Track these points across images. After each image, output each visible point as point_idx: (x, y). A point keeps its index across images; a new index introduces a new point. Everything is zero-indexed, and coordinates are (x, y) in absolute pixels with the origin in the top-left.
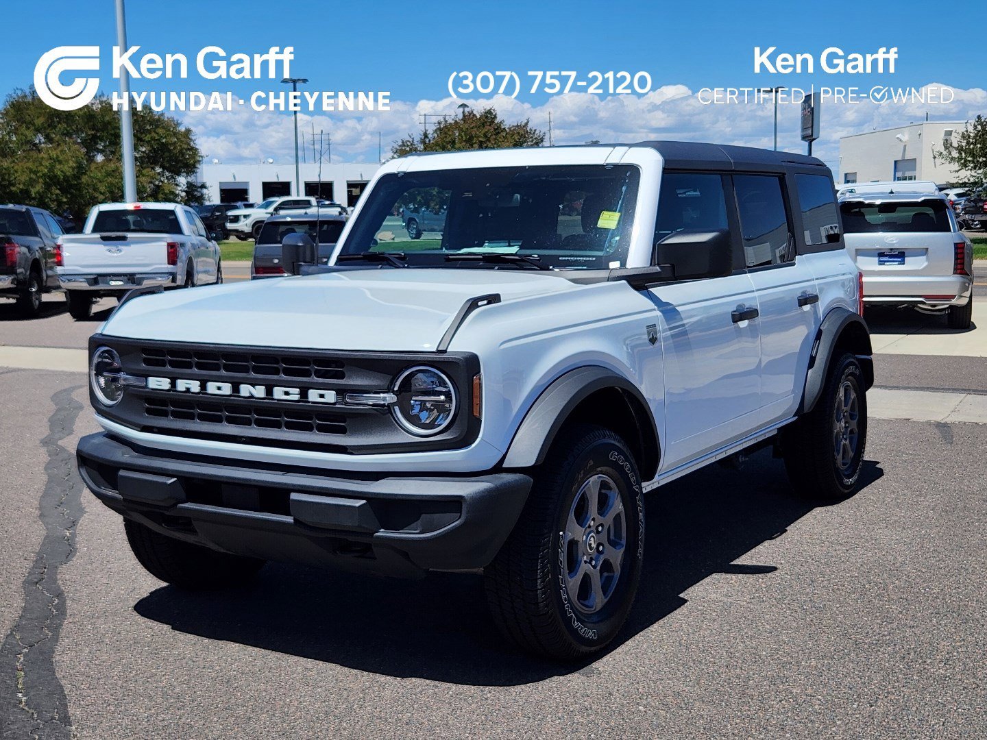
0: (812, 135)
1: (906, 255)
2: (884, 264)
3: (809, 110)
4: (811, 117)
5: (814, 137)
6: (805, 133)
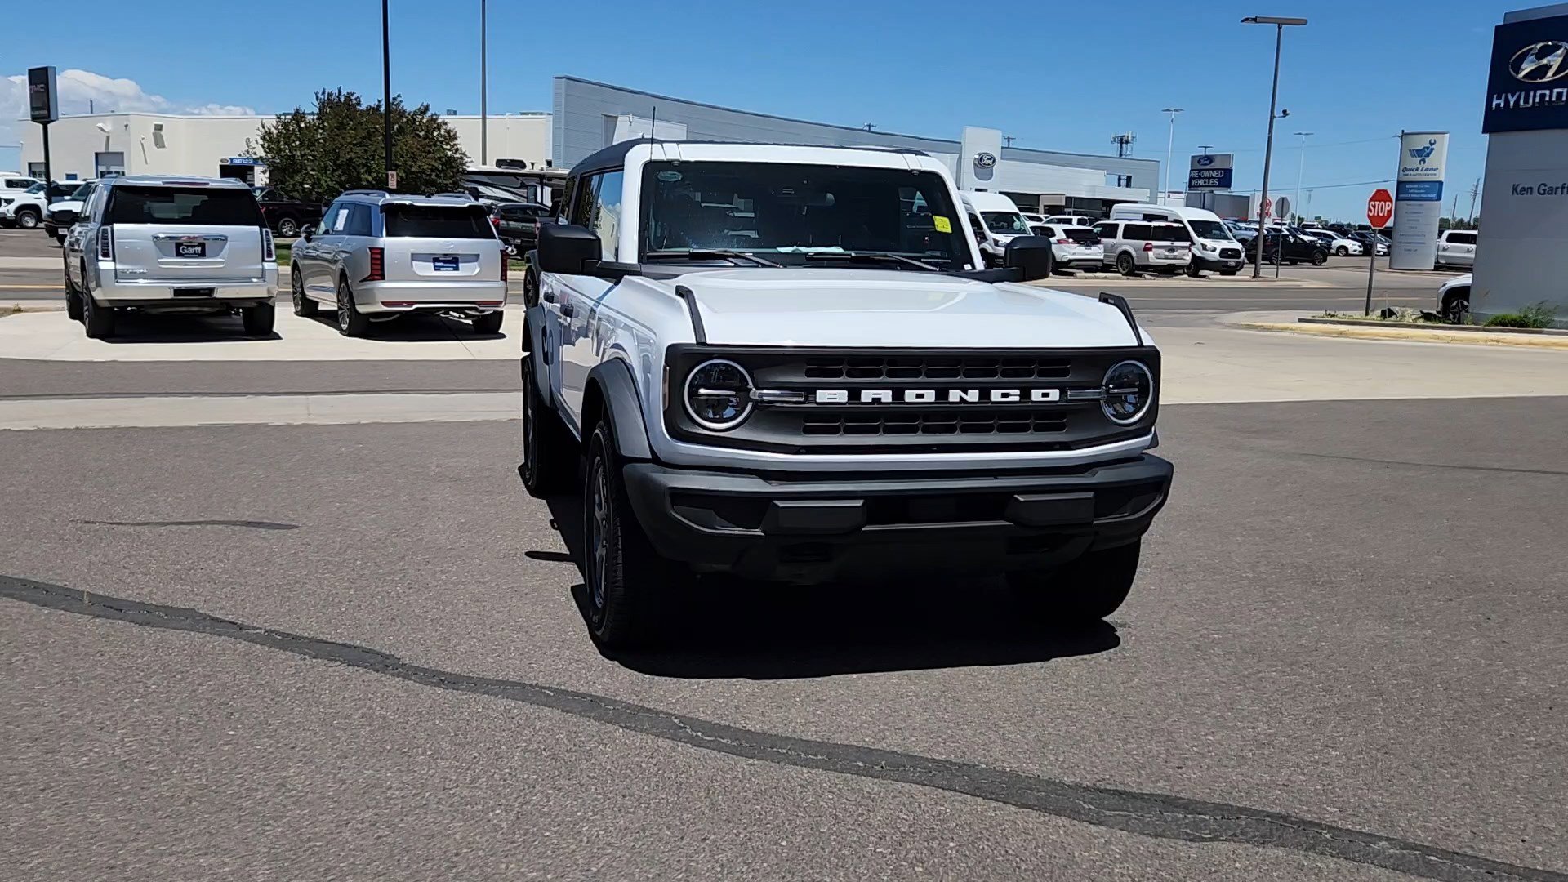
0: (49, 116)
1: (460, 260)
2: (439, 270)
3: (43, 85)
4: (45, 94)
5: (52, 118)
6: (37, 112)
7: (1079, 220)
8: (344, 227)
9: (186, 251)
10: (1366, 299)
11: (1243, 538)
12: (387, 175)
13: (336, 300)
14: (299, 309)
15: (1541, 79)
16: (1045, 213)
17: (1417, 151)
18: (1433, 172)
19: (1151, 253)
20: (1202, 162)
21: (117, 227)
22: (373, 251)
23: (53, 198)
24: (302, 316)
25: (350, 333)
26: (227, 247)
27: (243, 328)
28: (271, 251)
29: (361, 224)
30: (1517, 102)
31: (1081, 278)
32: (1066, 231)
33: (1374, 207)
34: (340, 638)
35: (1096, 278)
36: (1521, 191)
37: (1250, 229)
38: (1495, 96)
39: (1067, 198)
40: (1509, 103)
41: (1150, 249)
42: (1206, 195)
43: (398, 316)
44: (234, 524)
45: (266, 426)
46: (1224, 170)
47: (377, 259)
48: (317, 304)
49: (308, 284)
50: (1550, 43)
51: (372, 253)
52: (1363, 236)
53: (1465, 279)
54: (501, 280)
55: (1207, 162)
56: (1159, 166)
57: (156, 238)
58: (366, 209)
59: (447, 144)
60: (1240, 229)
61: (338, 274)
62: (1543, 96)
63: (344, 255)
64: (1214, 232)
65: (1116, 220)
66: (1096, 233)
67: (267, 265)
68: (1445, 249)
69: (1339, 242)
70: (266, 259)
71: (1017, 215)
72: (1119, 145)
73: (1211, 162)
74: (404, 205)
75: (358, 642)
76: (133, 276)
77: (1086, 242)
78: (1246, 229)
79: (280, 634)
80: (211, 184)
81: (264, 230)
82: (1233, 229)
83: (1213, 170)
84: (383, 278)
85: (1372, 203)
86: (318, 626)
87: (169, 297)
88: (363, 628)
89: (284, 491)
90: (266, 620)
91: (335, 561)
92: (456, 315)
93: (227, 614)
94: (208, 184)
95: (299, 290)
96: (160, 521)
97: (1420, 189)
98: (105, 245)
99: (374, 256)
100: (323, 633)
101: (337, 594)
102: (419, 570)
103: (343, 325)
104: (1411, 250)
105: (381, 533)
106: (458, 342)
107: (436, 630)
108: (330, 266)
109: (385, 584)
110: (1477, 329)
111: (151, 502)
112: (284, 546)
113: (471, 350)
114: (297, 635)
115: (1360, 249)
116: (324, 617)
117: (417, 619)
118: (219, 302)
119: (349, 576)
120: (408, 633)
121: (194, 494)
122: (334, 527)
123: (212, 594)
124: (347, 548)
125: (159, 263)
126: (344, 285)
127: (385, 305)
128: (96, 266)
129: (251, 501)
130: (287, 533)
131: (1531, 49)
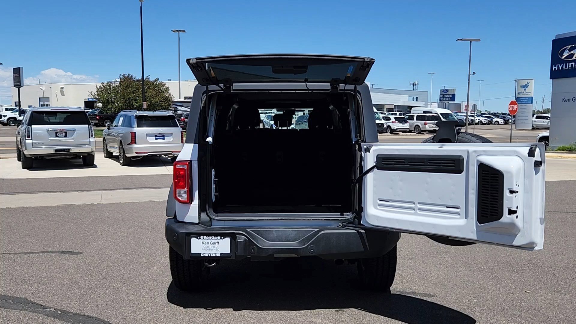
0: (20, 85)
1: (165, 135)
2: (157, 140)
3: (18, 74)
4: (19, 77)
5: (21, 86)
6: (16, 84)
7: (399, 114)
8: (121, 124)
9: (60, 135)
10: (510, 141)
11: (479, 249)
12: (143, 103)
13: (118, 152)
14: (105, 155)
15: (571, 59)
16: (387, 111)
17: (523, 86)
18: (529, 94)
19: (427, 126)
20: (444, 92)
21: (33, 126)
22: (132, 133)
23: (21, 115)
24: (107, 158)
25: (124, 164)
26: (76, 132)
27: (82, 163)
28: (92, 134)
29: (128, 123)
30: (562, 67)
31: (401, 135)
32: (395, 118)
33: (511, 107)
34: (87, 312)
35: (407, 135)
36: (566, 100)
38: (554, 65)
39: (395, 106)
40: (559, 68)
41: (426, 124)
42: (446, 104)
43: (142, 157)
44: (56, 252)
45: (83, 205)
46: (452, 94)
47: (134, 136)
48: (112, 153)
49: (109, 146)
50: (574, 46)
51: (131, 134)
52: (504, 117)
53: (547, 133)
54: (181, 143)
55: (446, 92)
56: (428, 93)
57: (48, 130)
58: (130, 117)
59: (165, 92)
60: (459, 116)
61: (119, 142)
62: (572, 65)
63: (121, 135)
64: (450, 117)
65: (413, 114)
66: (406, 119)
67: (91, 140)
68: (535, 122)
69: (495, 119)
70: (91, 137)
71: (376, 112)
72: (413, 86)
73: (447, 92)
74: (144, 115)
75: (95, 314)
76: (39, 145)
77: (402, 122)
78: (461, 116)
79: (61, 311)
80: (69, 109)
81: (90, 126)
82: (456, 116)
83: (448, 95)
84: (135, 143)
85: (510, 106)
86: (79, 306)
87: (53, 153)
88: (98, 307)
89: (82, 235)
90: (57, 303)
91: (95, 271)
92: (165, 156)
93: (40, 300)
94: (68, 109)
95: (106, 148)
96: (26, 252)
97: (525, 100)
98: (28, 134)
99: (132, 135)
100: (80, 310)
101: (91, 288)
102: (130, 274)
103: (121, 162)
104: (523, 122)
105: (117, 255)
106: (165, 167)
107: (131, 307)
108: (117, 138)
109: (113, 282)
110: (553, 152)
111: (25, 243)
112: (74, 263)
113: (169, 170)
114: (69, 311)
115: (503, 122)
116: (83, 301)
117: (123, 301)
118: (72, 154)
119: (99, 278)
120: (118, 309)
121: (44, 238)
122: (98, 253)
123: (36, 290)
124: (101, 263)
125: (49, 140)
126: (121, 146)
127: (136, 154)
128: (25, 141)
129: (67, 241)
130: (78, 256)
131: (567, 48)
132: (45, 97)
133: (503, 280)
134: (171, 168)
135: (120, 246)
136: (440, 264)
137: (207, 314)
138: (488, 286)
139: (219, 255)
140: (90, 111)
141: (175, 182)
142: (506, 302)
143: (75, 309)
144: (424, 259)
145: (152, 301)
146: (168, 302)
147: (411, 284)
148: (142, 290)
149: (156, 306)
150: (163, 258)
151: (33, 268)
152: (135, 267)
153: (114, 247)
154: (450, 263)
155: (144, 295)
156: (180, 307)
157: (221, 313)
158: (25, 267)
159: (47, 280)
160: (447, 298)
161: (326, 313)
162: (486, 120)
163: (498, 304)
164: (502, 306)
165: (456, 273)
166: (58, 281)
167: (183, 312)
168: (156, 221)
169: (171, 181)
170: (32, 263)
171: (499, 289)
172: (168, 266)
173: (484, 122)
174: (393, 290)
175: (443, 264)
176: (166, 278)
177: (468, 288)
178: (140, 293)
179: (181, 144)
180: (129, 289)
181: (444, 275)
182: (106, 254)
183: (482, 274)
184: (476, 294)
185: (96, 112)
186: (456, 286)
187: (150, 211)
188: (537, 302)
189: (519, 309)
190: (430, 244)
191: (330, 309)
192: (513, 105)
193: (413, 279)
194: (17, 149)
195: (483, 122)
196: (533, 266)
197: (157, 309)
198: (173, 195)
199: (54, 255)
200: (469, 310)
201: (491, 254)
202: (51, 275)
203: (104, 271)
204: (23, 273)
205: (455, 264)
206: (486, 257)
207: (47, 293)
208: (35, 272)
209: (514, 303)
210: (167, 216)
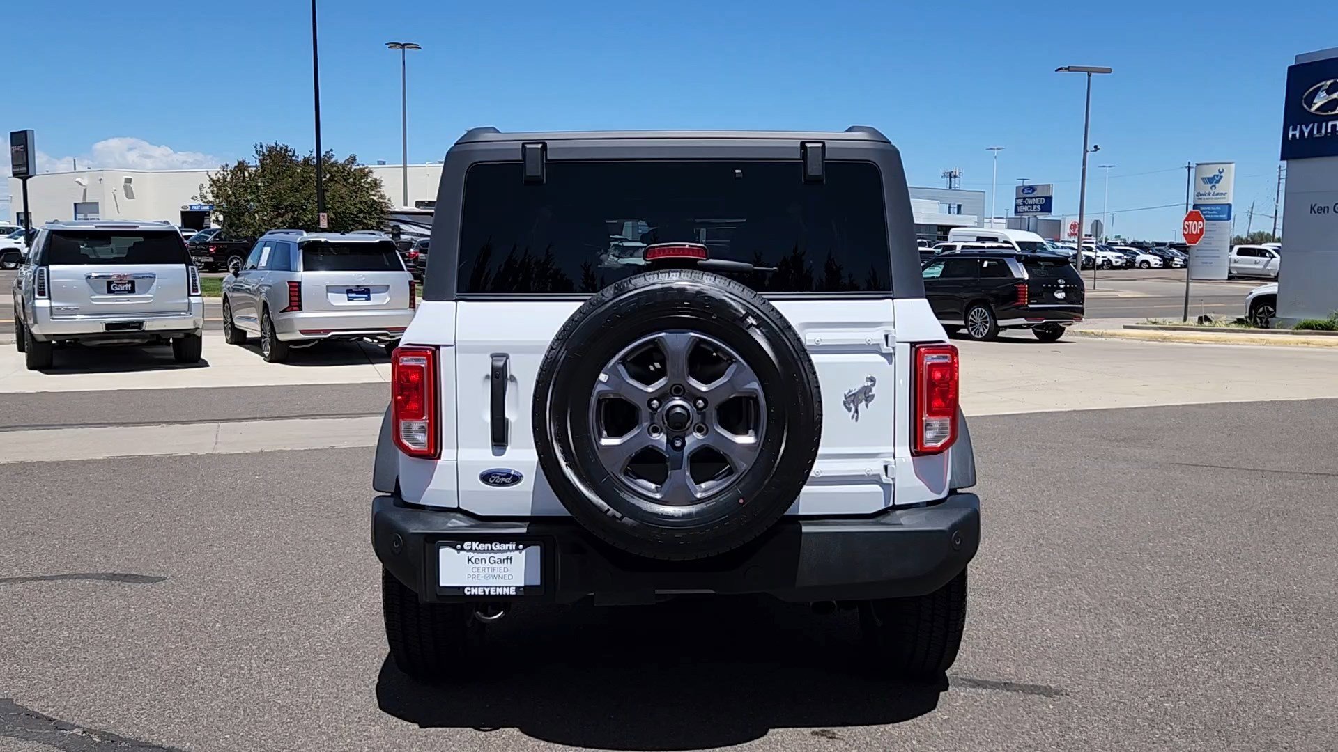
0: (28, 173)
1: (371, 291)
2: (352, 300)
3: (22, 146)
4: (25, 154)
5: (30, 174)
6: (17, 170)
8: (267, 264)
9: (117, 289)
10: (1184, 306)
12: (319, 216)
13: (260, 330)
14: (229, 337)
15: (1332, 111)
17: (1208, 178)
18: (1223, 196)
20: (1026, 191)
21: (52, 268)
22: (291, 284)
23: (29, 241)
24: (231, 343)
25: (271, 360)
26: (155, 282)
27: (173, 357)
28: (196, 286)
29: (282, 261)
30: (1311, 132)
33: (1188, 226)
34: (168, 739)
36: (1318, 210)
37: (1066, 248)
38: (1291, 128)
40: (1304, 133)
42: (1031, 219)
43: (317, 342)
44: (98, 577)
45: (170, 457)
46: (1044, 197)
47: (295, 291)
48: (245, 333)
49: (236, 315)
51: (290, 287)
52: (1161, 251)
53: (1271, 288)
54: (410, 308)
55: (1030, 191)
56: (984, 196)
57: (89, 277)
58: (287, 245)
59: (372, 190)
60: (1058, 248)
61: (261, 305)
62: (1334, 127)
63: (266, 288)
67: (193, 300)
68: (1235, 262)
69: (1141, 257)
70: (192, 294)
72: (949, 179)
73: (1033, 191)
74: (320, 242)
76: (69, 312)
78: (1062, 248)
80: (140, 227)
81: (190, 267)
82: (1053, 248)
83: (1035, 198)
84: (300, 308)
85: (1186, 223)
86: (147, 720)
87: (101, 331)
88: (198, 723)
89: (164, 534)
90: (90, 713)
91: (193, 625)
92: (370, 340)
93: (48, 707)
94: (138, 227)
95: (229, 320)
96: (22, 575)
97: (1212, 211)
98: (41, 285)
99: (292, 289)
100: (150, 731)
101: (183, 671)
102: (281, 634)
103: (265, 352)
104: (1206, 263)
105: (251, 584)
106: (370, 366)
107: (282, 723)
108: (255, 298)
109: (239, 656)
110: (1287, 333)
111: (20, 552)
112: (143, 606)
113: (381, 373)
114: (120, 735)
115: (1159, 263)
116: (159, 707)
117: (264, 707)
118: (148, 334)
119: (202, 646)
120: (249, 728)
121: (70, 540)
122: (204, 578)
123: (40, 677)
124: (211, 606)
125: (92, 299)
126: (266, 315)
127: (302, 334)
128: (34, 303)
129: (126, 548)
130: (152, 587)
131: (1322, 86)
132: (87, 201)
133: (1228, 648)
134: (388, 367)
135: (259, 561)
136: (1061, 606)
137: (480, 742)
138: (1192, 666)
139: (513, 592)
140: (195, 234)
141: (396, 402)
142: (1247, 709)
143: (138, 729)
144: (1020, 595)
145: (336, 708)
146: (380, 710)
147: (997, 660)
148: (313, 678)
149: (349, 722)
150: (365, 592)
151: (35, 619)
152: (295, 615)
153: (243, 563)
154: (1087, 605)
155: (318, 691)
156: (409, 724)
157: (516, 741)
158: (17, 615)
159: (70, 650)
160: (1095, 697)
161: (788, 741)
162: (1120, 257)
163: (1227, 715)
164: (1238, 720)
165: (1105, 630)
166: (97, 653)
167: (417, 737)
168: (350, 496)
169: (387, 398)
170: (36, 606)
171: (1222, 674)
172: (378, 613)
173: (1116, 262)
174: (955, 676)
175: (1070, 606)
176: (375, 646)
177: (1141, 669)
178: (306, 686)
179: (410, 311)
180: (278, 674)
181: (1078, 636)
182: (224, 581)
183: (1171, 633)
184: (1166, 686)
185: (208, 238)
186: (1112, 666)
187: (335, 472)
188: (1325, 708)
189: (1284, 728)
190: (1030, 556)
191: (799, 729)
192: (1193, 221)
193: (999, 646)
194: (16, 323)
195: (1114, 264)
196: (1294, 613)
197: (350, 728)
198: (392, 436)
199: (89, 584)
200: (1157, 732)
201: (1186, 581)
202: (81, 637)
203: (218, 625)
204: (8, 632)
205: (1100, 608)
206: (1172, 589)
207: (67, 686)
208: (41, 628)
209: (1269, 711)
210: (375, 489)
